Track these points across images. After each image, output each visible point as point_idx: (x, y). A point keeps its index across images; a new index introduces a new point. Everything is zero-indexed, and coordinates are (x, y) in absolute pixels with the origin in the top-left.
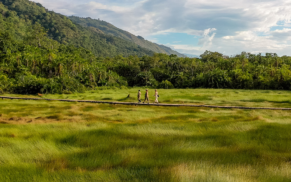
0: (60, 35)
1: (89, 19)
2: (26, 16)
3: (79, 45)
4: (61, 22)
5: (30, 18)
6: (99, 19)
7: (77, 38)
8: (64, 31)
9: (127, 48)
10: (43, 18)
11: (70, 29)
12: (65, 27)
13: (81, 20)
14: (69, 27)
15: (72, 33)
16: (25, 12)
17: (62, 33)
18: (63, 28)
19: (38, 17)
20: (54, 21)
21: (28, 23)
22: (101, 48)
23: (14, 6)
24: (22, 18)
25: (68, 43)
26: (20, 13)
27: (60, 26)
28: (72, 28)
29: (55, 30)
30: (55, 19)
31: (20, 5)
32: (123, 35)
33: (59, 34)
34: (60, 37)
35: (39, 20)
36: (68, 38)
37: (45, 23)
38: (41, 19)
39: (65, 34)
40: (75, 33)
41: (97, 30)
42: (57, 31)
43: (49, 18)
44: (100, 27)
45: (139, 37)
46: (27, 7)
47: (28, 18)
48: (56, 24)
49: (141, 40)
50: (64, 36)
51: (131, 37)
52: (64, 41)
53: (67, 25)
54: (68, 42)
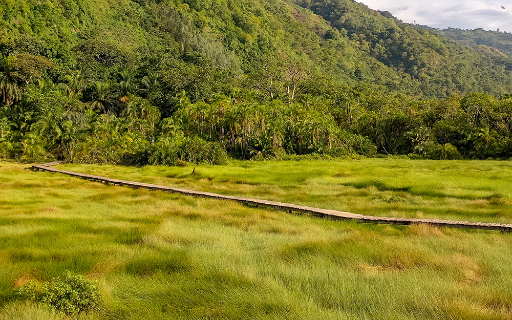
0: (416, 65)
1: (480, 32)
2: (362, 35)
3: (450, 79)
4: (419, 41)
5: (368, 38)
6: (498, 30)
7: (446, 67)
8: (424, 57)
10: (388, 37)
11: (434, 52)
12: (426, 50)
13: (465, 34)
14: (432, 48)
15: (437, 59)
16: (361, 30)
17: (421, 59)
18: (423, 51)
19: (381, 36)
20: (407, 41)
21: (364, 47)
23: (343, 20)
24: (355, 39)
25: (429, 78)
26: (352, 31)
27: (418, 47)
28: (438, 51)
29: (409, 55)
30: (409, 37)
31: (353, 18)
33: (414, 63)
34: (416, 68)
35: (381, 41)
36: (429, 69)
37: (391, 45)
38: (385, 39)
39: (426, 62)
40: (443, 58)
41: (492, 50)
42: (412, 58)
43: (398, 35)
44: (500, 44)
46: (365, 21)
47: (364, 39)
48: (410, 45)
50: (423, 65)
52: (423, 74)
53: (429, 46)
54: (429, 75)
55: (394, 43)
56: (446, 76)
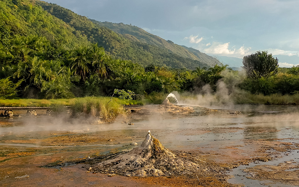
1: (122, 25)
2: (83, 32)
4: (110, 36)
5: (86, 33)
6: (131, 24)
7: (123, 49)
8: (113, 44)
9: (160, 55)
10: (96, 33)
12: (113, 40)
13: (114, 25)
14: (116, 39)
15: (118, 44)
16: (82, 29)
17: (111, 45)
18: (112, 41)
19: (92, 32)
20: (105, 35)
22: (141, 57)
23: (72, 23)
25: (116, 54)
27: (110, 39)
28: (118, 41)
29: (106, 42)
31: (76, 22)
32: (154, 40)
33: (109, 46)
34: (110, 49)
35: (92, 35)
36: (116, 49)
37: (97, 37)
38: (94, 34)
39: (114, 46)
40: (121, 44)
41: (132, 37)
42: (107, 44)
43: (100, 32)
45: (169, 41)
48: (106, 37)
49: (171, 44)
50: (113, 48)
51: (161, 42)
54: (116, 52)
55: (98, 36)
56: (123, 53)
